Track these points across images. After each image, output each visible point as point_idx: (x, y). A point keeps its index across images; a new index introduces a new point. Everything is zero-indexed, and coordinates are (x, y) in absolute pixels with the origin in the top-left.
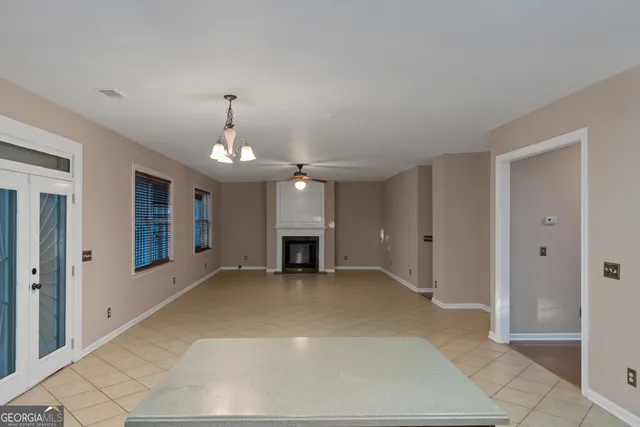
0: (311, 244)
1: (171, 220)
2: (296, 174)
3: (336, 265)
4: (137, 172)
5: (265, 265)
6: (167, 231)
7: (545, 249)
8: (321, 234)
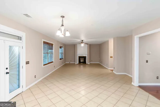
0: (85, 58)
1: (53, 53)
2: (81, 42)
3: (90, 62)
4: (44, 41)
5: (75, 62)
6: (53, 55)
7: (147, 61)
8: (87, 56)
